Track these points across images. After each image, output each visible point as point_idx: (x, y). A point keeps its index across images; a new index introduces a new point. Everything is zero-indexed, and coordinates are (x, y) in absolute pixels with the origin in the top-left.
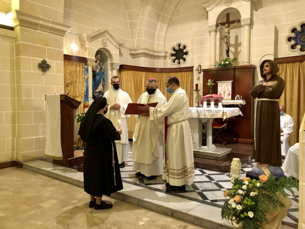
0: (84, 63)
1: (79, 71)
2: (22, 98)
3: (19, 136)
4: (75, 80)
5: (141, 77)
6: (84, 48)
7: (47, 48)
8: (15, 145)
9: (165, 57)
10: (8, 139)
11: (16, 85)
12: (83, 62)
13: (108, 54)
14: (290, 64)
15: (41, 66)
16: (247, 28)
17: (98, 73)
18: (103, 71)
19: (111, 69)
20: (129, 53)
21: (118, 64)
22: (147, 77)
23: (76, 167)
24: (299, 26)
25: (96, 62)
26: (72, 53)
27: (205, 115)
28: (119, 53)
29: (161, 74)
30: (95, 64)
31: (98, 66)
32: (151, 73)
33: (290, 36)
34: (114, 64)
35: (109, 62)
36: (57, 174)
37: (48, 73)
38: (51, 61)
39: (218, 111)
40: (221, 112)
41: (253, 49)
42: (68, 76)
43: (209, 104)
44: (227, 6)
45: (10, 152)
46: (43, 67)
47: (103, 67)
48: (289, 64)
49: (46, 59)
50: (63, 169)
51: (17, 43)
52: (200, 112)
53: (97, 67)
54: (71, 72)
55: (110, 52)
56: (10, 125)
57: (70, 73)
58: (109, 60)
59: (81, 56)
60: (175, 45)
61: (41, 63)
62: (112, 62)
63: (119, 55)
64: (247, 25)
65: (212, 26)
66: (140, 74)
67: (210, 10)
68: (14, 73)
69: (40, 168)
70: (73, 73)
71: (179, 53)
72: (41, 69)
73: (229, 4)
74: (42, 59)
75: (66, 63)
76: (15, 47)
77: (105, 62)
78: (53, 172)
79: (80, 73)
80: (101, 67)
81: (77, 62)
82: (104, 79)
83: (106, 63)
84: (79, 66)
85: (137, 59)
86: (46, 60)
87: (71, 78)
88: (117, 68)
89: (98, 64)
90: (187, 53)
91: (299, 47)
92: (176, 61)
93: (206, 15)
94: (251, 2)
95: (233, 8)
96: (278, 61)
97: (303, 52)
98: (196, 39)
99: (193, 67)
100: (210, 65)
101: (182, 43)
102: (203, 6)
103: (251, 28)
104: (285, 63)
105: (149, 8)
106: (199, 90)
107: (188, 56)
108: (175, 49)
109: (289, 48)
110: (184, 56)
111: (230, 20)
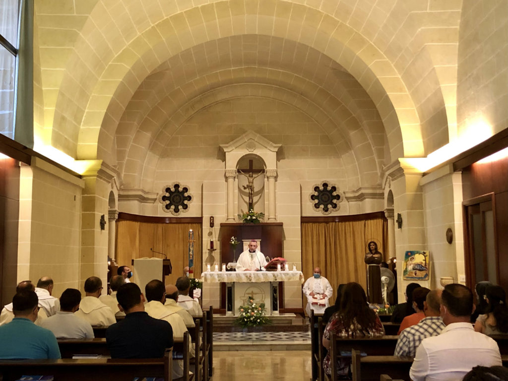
11: (81, 247)
14: (316, 224)
15: (101, 222)
16: (272, 180)
21: (117, 211)
24: (322, 185)
27: (282, 278)
33: (313, 194)
39: (295, 274)
41: (278, 204)
43: (283, 268)
46: (103, 224)
51: (87, 195)
55: (115, 195)
60: (170, 185)
61: (101, 218)
62: (113, 209)
64: (273, 177)
65: (231, 170)
67: (228, 152)
71: (174, 197)
72: (101, 227)
73: (252, 150)
74: (102, 214)
76: (81, 200)
88: (117, 218)
90: (189, 198)
91: (322, 206)
92: (173, 207)
93: (222, 156)
94: (277, 152)
95: (256, 155)
96: (305, 220)
97: (327, 213)
98: (205, 182)
99: (202, 218)
100: (229, 218)
101: (182, 184)
102: (221, 146)
103: (276, 181)
104: (311, 222)
105: (148, 135)
106: (216, 250)
107: (191, 203)
108: (168, 190)
109: (313, 207)
110: (186, 202)
111: (254, 168)
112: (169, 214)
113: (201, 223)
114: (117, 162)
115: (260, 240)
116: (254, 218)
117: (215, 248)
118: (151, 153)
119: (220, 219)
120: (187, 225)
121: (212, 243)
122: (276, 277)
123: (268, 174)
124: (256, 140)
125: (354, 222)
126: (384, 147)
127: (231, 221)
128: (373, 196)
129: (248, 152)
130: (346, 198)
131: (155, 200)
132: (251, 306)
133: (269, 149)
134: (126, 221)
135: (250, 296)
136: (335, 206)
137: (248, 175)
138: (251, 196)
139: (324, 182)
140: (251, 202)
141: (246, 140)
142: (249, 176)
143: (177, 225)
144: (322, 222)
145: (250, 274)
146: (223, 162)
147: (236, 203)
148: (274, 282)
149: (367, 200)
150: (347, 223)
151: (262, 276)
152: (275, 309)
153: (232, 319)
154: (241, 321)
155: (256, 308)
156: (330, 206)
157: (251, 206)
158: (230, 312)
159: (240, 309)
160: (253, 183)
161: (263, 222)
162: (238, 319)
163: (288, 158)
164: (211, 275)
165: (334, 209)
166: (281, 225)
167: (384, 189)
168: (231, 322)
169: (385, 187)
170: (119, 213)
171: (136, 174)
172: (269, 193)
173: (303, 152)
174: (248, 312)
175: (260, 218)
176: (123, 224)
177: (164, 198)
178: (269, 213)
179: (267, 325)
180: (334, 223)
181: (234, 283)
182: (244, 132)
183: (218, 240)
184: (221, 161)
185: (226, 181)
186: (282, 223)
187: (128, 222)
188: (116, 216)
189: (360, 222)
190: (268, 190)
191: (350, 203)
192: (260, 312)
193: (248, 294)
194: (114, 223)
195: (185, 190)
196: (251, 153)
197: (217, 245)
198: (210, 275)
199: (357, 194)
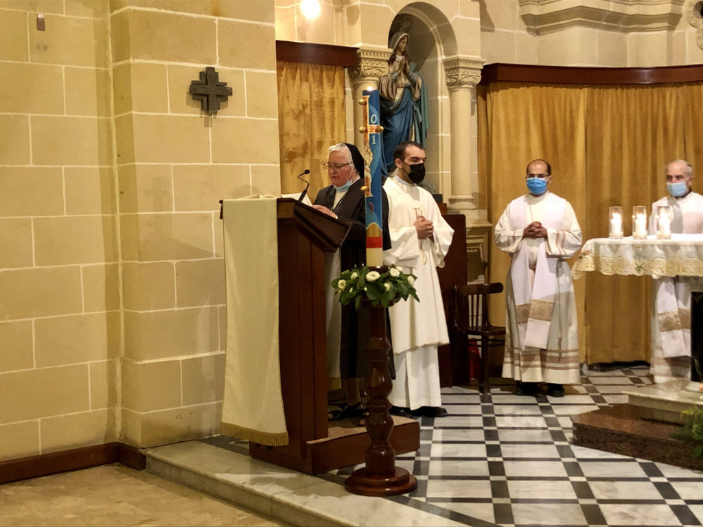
0: (346, 70)
1: (332, 102)
2: (139, 213)
3: (130, 354)
4: (317, 136)
5: (571, 112)
6: (345, 9)
7: (216, 22)
8: (119, 386)
9: (673, 20)
10: (96, 362)
11: (115, 166)
12: (345, 67)
13: (435, 27)
15: (201, 91)
17: (399, 105)
18: (417, 95)
19: (448, 84)
20: (518, 15)
21: (476, 62)
22: (596, 108)
23: (338, 473)
25: (391, 61)
26: (301, 32)
28: (479, 19)
29: (656, 91)
30: (386, 69)
31: (400, 74)
32: (611, 91)
34: (461, 65)
35: (441, 58)
36: (271, 500)
37: (222, 115)
38: (234, 68)
42: (290, 123)
45: (103, 410)
46: (207, 96)
47: (420, 81)
49: (215, 63)
50: (291, 478)
51: (116, 12)
53: (395, 81)
54: (301, 107)
55: (447, 16)
56: (100, 312)
57: (297, 113)
58: (440, 48)
59: (336, 43)
61: (197, 78)
62: (454, 56)
63: (479, 27)
66: (565, 98)
68: (108, 124)
69: (209, 474)
70: (308, 111)
72: (199, 103)
74: (202, 66)
75: (283, 73)
76: (109, 27)
77: (426, 58)
78: (258, 489)
79: (333, 111)
80: (411, 81)
81: (324, 66)
82: (420, 125)
83: (427, 61)
84: (328, 82)
85: (552, 37)
86: (217, 67)
87: (302, 132)
88: (471, 79)
89: (397, 68)
170: (485, 66)
188: (475, 77)
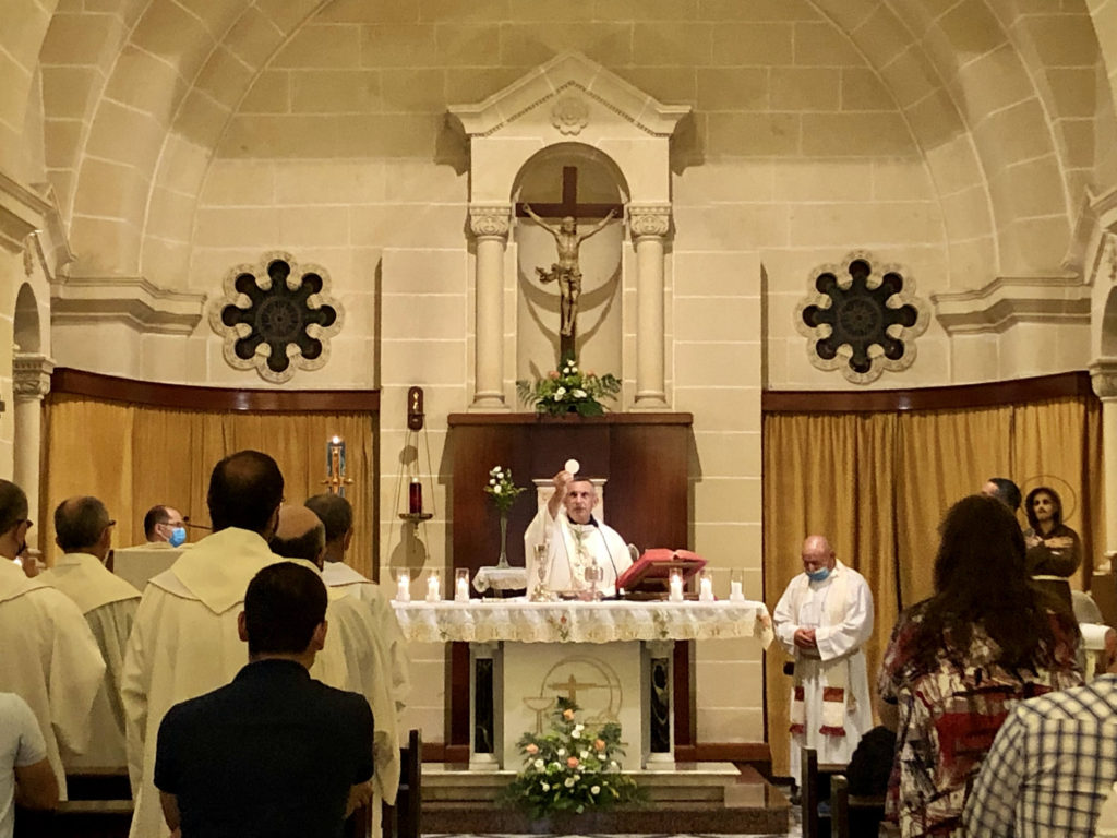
9: (195, 323)
14: (820, 419)
16: (651, 247)
21: (51, 364)
24: (847, 269)
27: (686, 628)
28: (49, 307)
33: (812, 302)
39: (736, 613)
40: (747, 615)
41: (675, 342)
43: (690, 591)
44: (565, 134)
48: (817, 417)
52: (665, 619)
55: (37, 300)
60: (254, 262)
63: (49, 317)
64: (656, 234)
65: (490, 208)
71: (268, 309)
73: (575, 128)
88: (44, 388)
90: (328, 316)
91: (846, 351)
92: (264, 349)
93: (456, 150)
94: (672, 138)
95: (592, 148)
96: (778, 405)
97: (864, 377)
98: (392, 253)
99: (375, 393)
100: (480, 393)
101: (300, 261)
102: (452, 109)
103: (667, 250)
104: (802, 413)
105: (166, 67)
106: (430, 516)
107: (336, 333)
108: (244, 282)
109: (812, 354)
110: (314, 331)
111: (580, 200)
112: (250, 376)
113: (375, 414)
114: (46, 170)
115: (605, 480)
116: (580, 394)
117: (426, 510)
118: (178, 137)
119: (449, 397)
120: (321, 418)
121: (415, 490)
122: (662, 623)
123: (637, 224)
124: (589, 89)
125: (971, 414)
126: (1095, 118)
127: (491, 407)
128: (1049, 310)
129: (557, 138)
130: (940, 318)
131: (194, 320)
132: (568, 733)
133: (640, 126)
134: (80, 403)
135: (565, 694)
136: (896, 350)
137: (555, 229)
138: (567, 307)
139: (857, 257)
140: (568, 332)
141: (552, 89)
142: (563, 231)
143: (282, 419)
144: (845, 413)
145: (565, 611)
146: (459, 173)
147: (511, 334)
148: (655, 642)
149: (1020, 325)
150: (944, 418)
151: (609, 616)
152: (658, 743)
153: (492, 783)
154: (527, 793)
155: (587, 743)
156: (876, 351)
157: (568, 346)
158: (486, 757)
159: (522, 745)
160: (575, 257)
161: (616, 411)
162: (512, 784)
163: (717, 161)
164: (413, 613)
165: (895, 364)
166: (684, 422)
167: (1091, 284)
168: (488, 795)
169: (1093, 276)
170: (56, 369)
171: (122, 220)
172: (638, 296)
173: (774, 140)
174: (555, 757)
175: (602, 394)
176: (71, 412)
177: (230, 315)
178: (638, 378)
179: (628, 807)
180: (891, 417)
181: (501, 643)
182: (545, 55)
183: (440, 481)
184: (452, 171)
185: (473, 249)
186: (690, 415)
187: (90, 404)
188: (45, 384)
189: (994, 413)
190: (638, 285)
191: (955, 336)
192: (602, 757)
193: (556, 686)
194: (34, 408)
195: (309, 285)
196: (570, 139)
197: (436, 499)
198: (409, 611)
199: (983, 305)
